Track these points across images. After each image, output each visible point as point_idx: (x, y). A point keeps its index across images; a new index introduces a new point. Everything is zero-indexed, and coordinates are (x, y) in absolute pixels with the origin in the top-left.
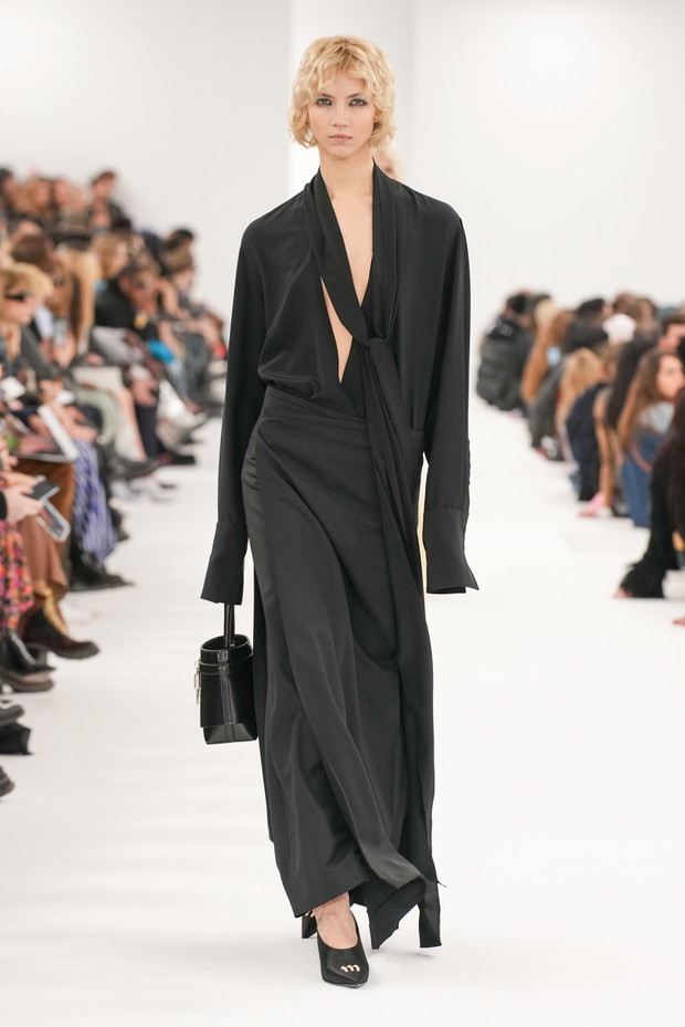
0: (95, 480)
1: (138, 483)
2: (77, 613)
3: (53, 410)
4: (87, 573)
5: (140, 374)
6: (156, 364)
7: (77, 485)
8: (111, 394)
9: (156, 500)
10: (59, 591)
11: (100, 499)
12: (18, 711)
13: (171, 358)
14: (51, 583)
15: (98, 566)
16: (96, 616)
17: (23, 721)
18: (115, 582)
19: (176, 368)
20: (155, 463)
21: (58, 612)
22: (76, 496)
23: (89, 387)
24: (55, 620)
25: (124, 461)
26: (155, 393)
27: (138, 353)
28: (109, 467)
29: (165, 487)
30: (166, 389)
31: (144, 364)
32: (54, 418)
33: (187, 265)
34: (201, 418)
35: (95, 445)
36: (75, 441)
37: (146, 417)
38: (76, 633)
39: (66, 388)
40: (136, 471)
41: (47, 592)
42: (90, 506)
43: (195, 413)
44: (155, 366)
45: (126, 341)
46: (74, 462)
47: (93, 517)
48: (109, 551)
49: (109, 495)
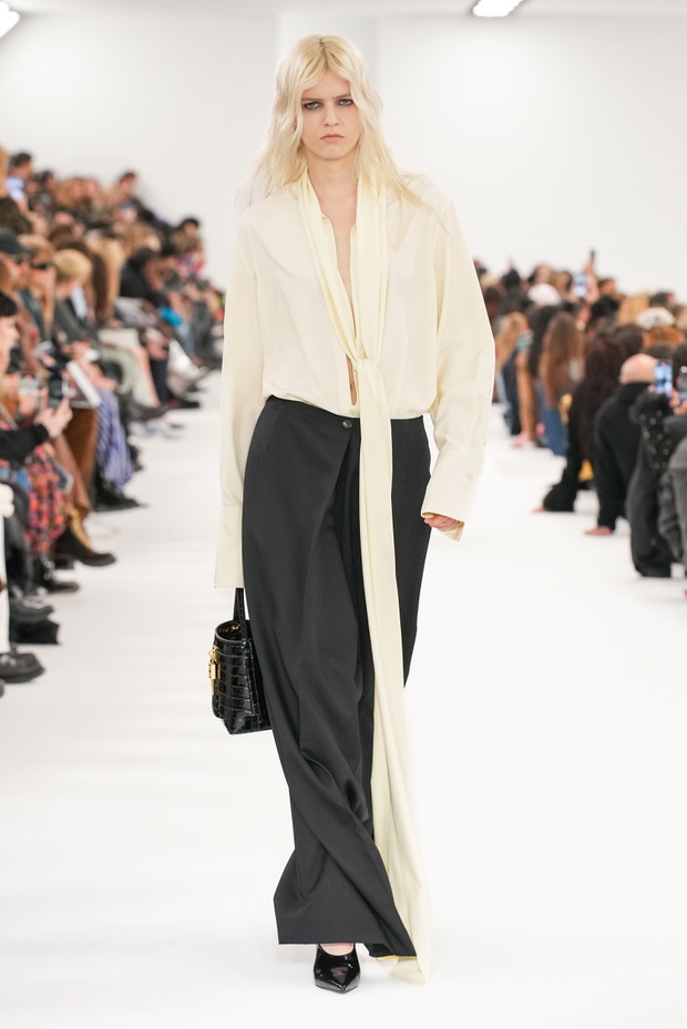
0: (116, 423)
1: (153, 424)
2: (98, 530)
3: (81, 366)
4: (108, 497)
5: (154, 336)
6: (167, 327)
7: (101, 427)
8: (129, 352)
9: (167, 437)
10: (84, 512)
11: (119, 436)
12: (49, 610)
13: (179, 322)
14: (77, 506)
15: (118, 491)
16: (116, 531)
17: (53, 618)
18: (130, 504)
19: (183, 330)
20: (166, 407)
21: (83, 529)
22: (100, 435)
23: (111, 347)
24: (80, 535)
25: (141, 407)
26: (166, 349)
27: (151, 319)
28: (128, 411)
29: (175, 426)
30: (175, 348)
31: (157, 328)
32: (81, 373)
33: (195, 246)
34: (204, 369)
35: (116, 393)
36: (99, 391)
37: (158, 369)
38: (97, 546)
39: (93, 348)
40: (149, 415)
41: (74, 513)
42: (111, 443)
43: (199, 367)
44: (166, 329)
45: (143, 309)
46: (98, 408)
47: (114, 453)
48: (127, 479)
49: (127, 433)
